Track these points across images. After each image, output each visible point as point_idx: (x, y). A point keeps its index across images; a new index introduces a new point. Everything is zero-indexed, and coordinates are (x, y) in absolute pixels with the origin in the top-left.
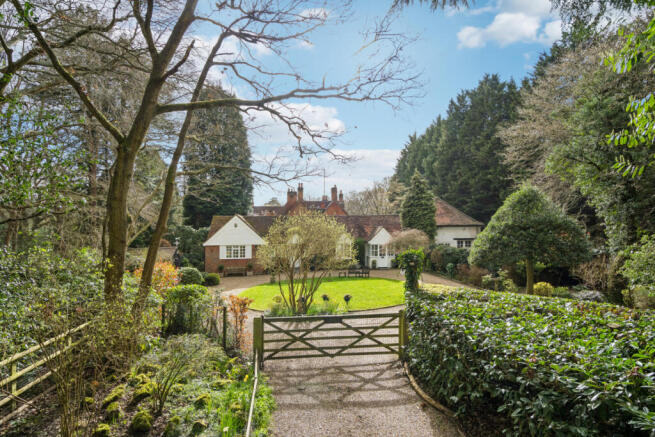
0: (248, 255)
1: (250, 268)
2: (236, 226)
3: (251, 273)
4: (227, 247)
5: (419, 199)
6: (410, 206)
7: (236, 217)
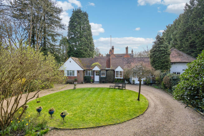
0: (76, 75)
1: (76, 81)
2: (70, 62)
3: (76, 83)
4: (67, 71)
5: (159, 47)
6: (154, 52)
7: (70, 58)
